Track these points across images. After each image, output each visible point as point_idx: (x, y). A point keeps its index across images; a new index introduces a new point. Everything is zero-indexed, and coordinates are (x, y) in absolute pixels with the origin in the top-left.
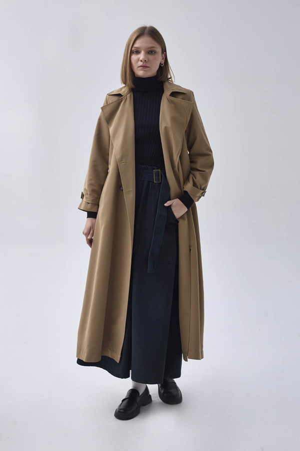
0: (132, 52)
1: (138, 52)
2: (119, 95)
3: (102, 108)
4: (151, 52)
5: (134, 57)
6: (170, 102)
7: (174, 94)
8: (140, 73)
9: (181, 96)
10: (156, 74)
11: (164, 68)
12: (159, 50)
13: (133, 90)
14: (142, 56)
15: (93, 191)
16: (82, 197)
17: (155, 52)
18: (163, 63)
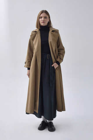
0: (40, 18)
1: (41, 18)
2: (36, 32)
3: (31, 36)
4: (45, 18)
5: (40, 19)
6: (52, 33)
7: (53, 31)
8: (42, 24)
9: (55, 32)
10: (47, 25)
11: (49, 23)
12: (48, 17)
13: (40, 30)
14: (43, 19)
15: (29, 61)
16: (25, 63)
17: (47, 18)
18: (49, 21)
